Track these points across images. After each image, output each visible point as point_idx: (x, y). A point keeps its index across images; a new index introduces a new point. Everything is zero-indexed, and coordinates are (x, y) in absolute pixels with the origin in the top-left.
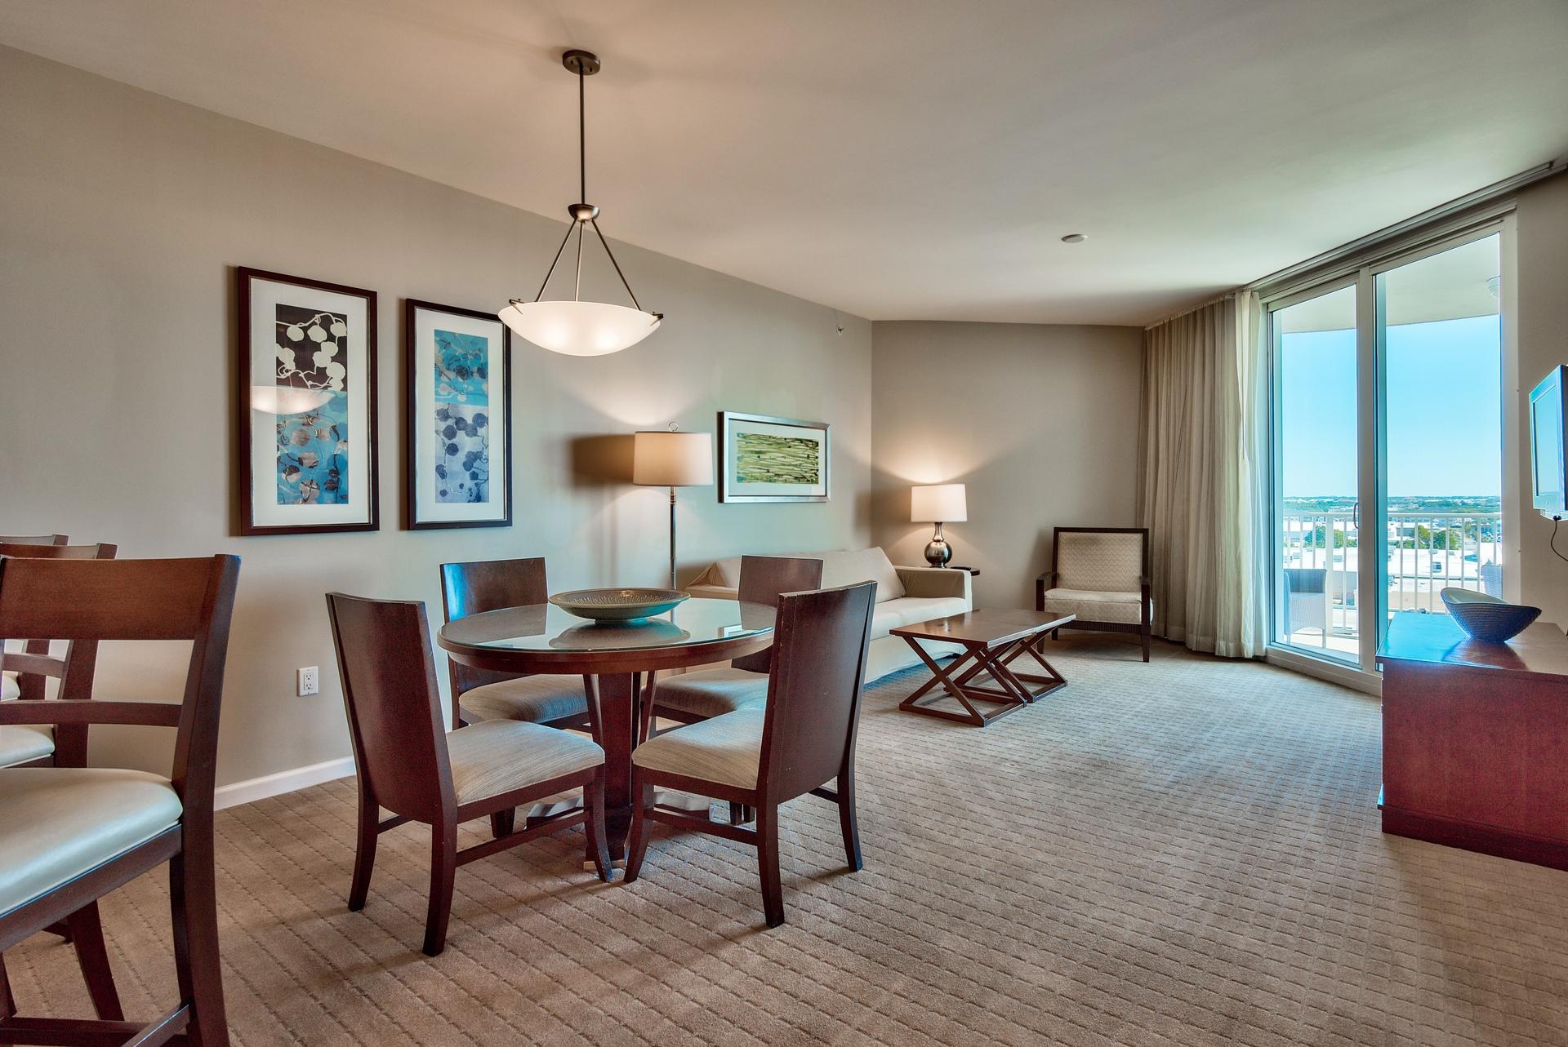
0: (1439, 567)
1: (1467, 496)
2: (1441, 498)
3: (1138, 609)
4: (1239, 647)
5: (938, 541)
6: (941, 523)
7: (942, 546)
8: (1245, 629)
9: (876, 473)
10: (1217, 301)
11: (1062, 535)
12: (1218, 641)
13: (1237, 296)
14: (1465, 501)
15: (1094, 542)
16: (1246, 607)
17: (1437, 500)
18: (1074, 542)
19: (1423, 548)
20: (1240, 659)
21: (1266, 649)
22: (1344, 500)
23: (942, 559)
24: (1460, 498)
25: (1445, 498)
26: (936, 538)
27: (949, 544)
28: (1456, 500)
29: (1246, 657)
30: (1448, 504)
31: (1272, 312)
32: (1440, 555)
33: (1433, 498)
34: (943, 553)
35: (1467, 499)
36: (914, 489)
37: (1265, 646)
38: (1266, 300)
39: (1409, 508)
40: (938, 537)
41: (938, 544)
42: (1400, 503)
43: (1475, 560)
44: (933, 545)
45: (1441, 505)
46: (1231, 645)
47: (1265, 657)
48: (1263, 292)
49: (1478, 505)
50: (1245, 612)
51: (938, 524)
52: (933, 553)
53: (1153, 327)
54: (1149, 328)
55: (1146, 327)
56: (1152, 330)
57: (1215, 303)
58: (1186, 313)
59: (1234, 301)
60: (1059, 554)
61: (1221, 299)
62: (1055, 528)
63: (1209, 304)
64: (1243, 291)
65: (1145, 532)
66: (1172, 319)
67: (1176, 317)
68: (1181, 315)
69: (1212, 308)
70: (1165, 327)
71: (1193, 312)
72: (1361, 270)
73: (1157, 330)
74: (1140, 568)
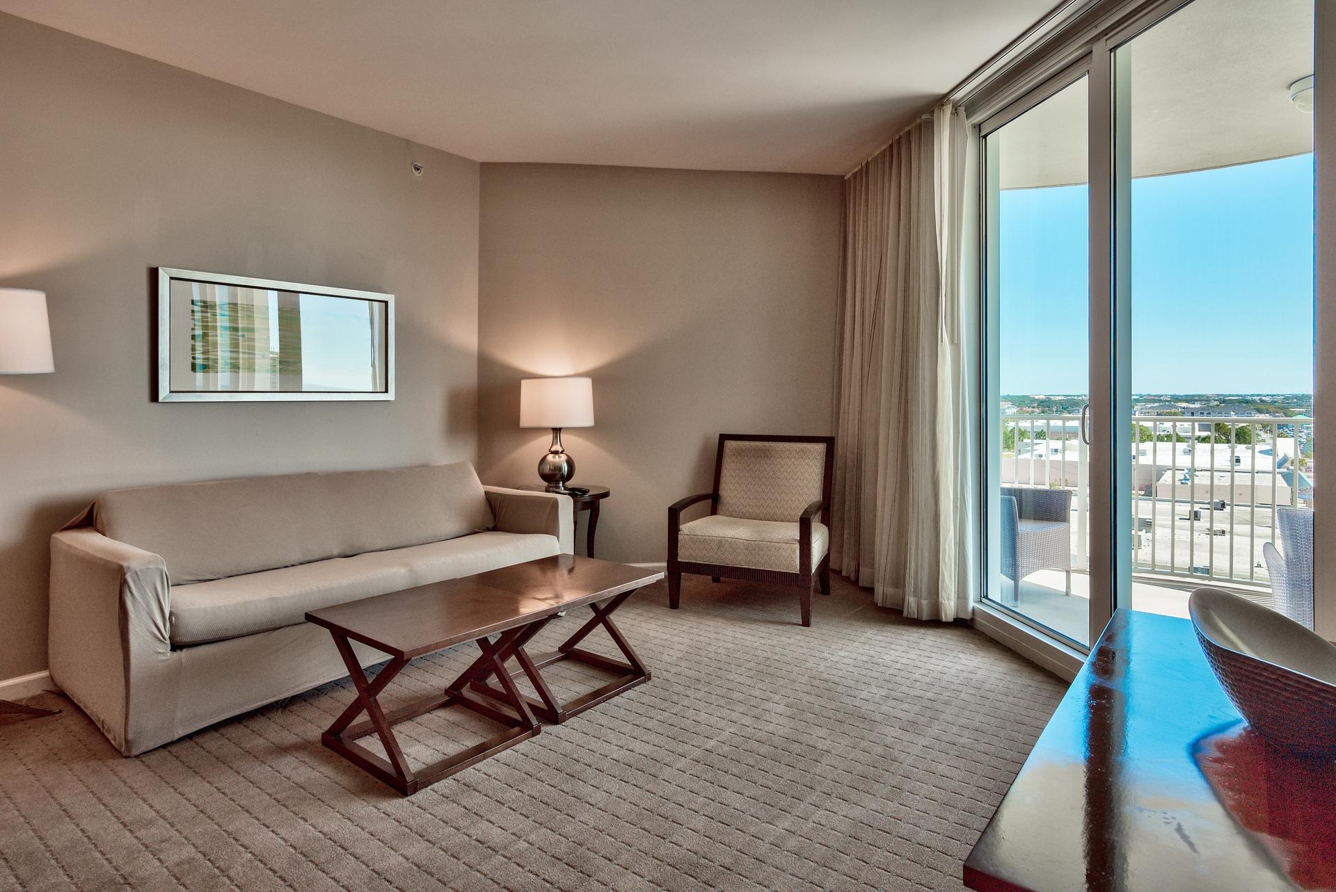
0: (1238, 461)
1: (1265, 393)
2: (1241, 396)
3: (794, 552)
4: (936, 606)
5: (556, 453)
6: (560, 429)
7: (561, 460)
8: (944, 580)
9: (485, 362)
10: (914, 125)
11: (730, 444)
12: (907, 597)
13: (936, 112)
14: (1264, 398)
15: (765, 454)
16: (945, 550)
17: (1236, 398)
18: (740, 453)
19: (1224, 443)
20: (935, 623)
21: (973, 609)
22: (1149, 398)
23: (558, 476)
24: (1258, 395)
25: (1245, 395)
26: (552, 449)
27: (570, 456)
28: (1254, 398)
29: (944, 620)
30: (1247, 402)
31: (985, 137)
32: (1241, 450)
33: (1233, 396)
34: (560, 469)
35: (1265, 396)
36: (524, 383)
37: (972, 604)
38: (977, 118)
39: (1211, 405)
40: (557, 447)
41: (557, 457)
42: (1202, 400)
43: (1271, 454)
44: (550, 457)
45: (1240, 402)
46: (924, 603)
47: (972, 620)
48: (972, 106)
49: (1275, 402)
50: (944, 556)
51: (557, 431)
52: (547, 469)
53: (851, 174)
54: (848, 176)
55: (844, 174)
56: (851, 178)
57: (911, 128)
58: (882, 149)
59: (932, 122)
60: (722, 470)
61: (918, 121)
62: (720, 435)
63: (906, 131)
64: (942, 106)
65: (829, 442)
66: (869, 160)
67: (873, 157)
68: (878, 153)
69: (908, 136)
70: (863, 172)
71: (889, 147)
72: (1095, 48)
73: (855, 178)
74: (820, 490)
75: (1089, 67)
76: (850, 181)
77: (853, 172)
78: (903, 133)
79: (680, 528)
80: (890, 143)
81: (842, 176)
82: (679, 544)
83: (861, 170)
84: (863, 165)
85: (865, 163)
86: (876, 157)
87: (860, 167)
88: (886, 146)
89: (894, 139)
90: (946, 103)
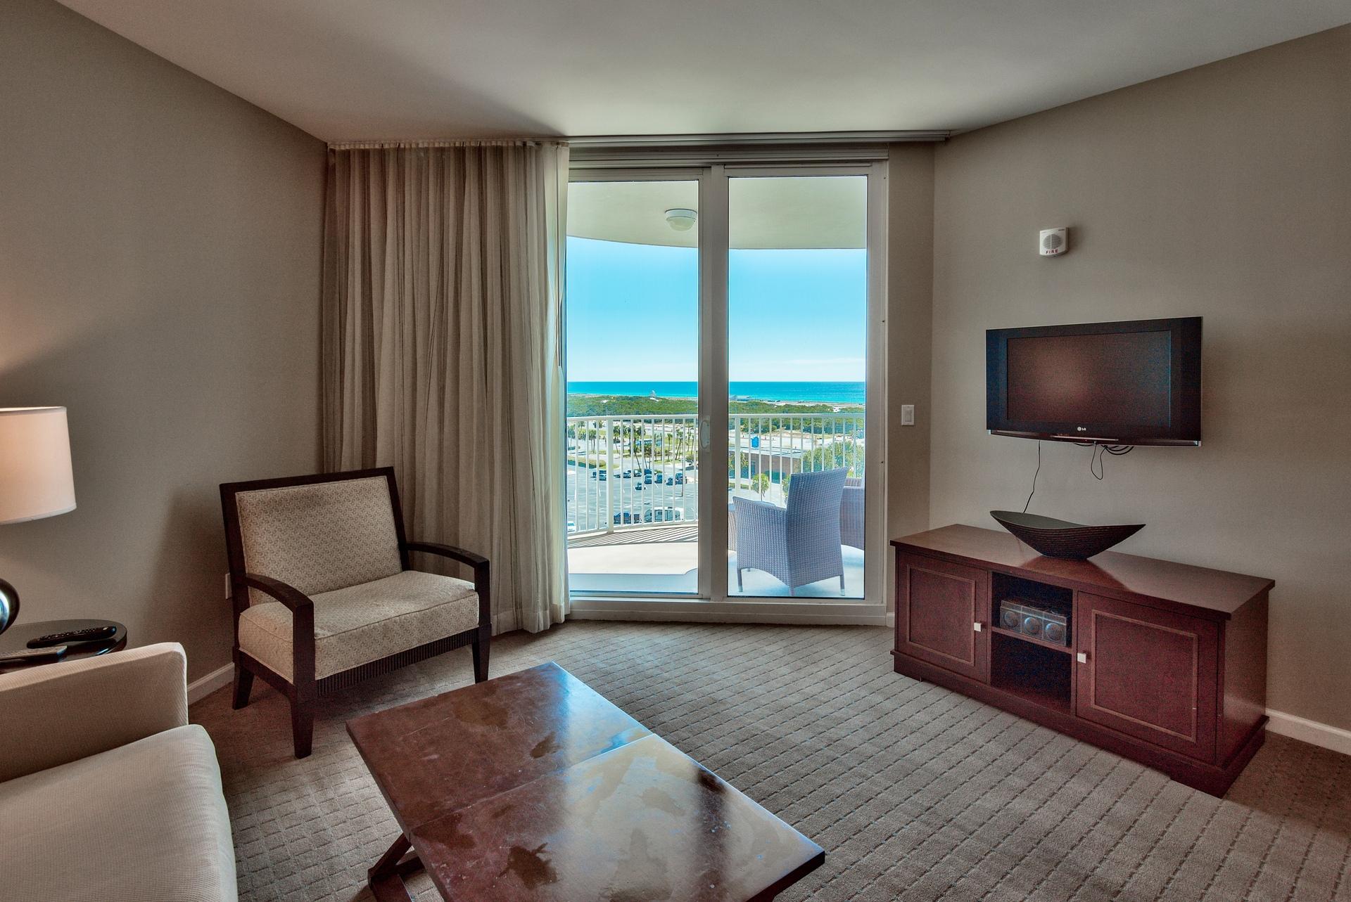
11: (246, 499)
13: (547, 146)
29: (562, 621)
50: (558, 563)
53: (352, 147)
54: (343, 148)
55: (334, 144)
56: (351, 152)
57: (504, 145)
58: (437, 145)
59: (536, 151)
60: (245, 536)
61: (519, 144)
62: (222, 486)
63: (494, 144)
64: (558, 144)
65: (388, 472)
66: (402, 146)
67: (414, 146)
68: (426, 145)
69: (499, 152)
70: (387, 158)
71: (455, 148)
72: (714, 168)
73: (365, 154)
74: (395, 532)
75: (699, 177)
76: (347, 154)
77: (357, 147)
78: (488, 144)
79: (317, 630)
80: (457, 145)
81: (326, 144)
82: (318, 655)
83: (382, 153)
84: (386, 146)
85: (392, 146)
86: (421, 148)
87: (377, 147)
88: (447, 145)
89: (467, 144)
90: (563, 144)
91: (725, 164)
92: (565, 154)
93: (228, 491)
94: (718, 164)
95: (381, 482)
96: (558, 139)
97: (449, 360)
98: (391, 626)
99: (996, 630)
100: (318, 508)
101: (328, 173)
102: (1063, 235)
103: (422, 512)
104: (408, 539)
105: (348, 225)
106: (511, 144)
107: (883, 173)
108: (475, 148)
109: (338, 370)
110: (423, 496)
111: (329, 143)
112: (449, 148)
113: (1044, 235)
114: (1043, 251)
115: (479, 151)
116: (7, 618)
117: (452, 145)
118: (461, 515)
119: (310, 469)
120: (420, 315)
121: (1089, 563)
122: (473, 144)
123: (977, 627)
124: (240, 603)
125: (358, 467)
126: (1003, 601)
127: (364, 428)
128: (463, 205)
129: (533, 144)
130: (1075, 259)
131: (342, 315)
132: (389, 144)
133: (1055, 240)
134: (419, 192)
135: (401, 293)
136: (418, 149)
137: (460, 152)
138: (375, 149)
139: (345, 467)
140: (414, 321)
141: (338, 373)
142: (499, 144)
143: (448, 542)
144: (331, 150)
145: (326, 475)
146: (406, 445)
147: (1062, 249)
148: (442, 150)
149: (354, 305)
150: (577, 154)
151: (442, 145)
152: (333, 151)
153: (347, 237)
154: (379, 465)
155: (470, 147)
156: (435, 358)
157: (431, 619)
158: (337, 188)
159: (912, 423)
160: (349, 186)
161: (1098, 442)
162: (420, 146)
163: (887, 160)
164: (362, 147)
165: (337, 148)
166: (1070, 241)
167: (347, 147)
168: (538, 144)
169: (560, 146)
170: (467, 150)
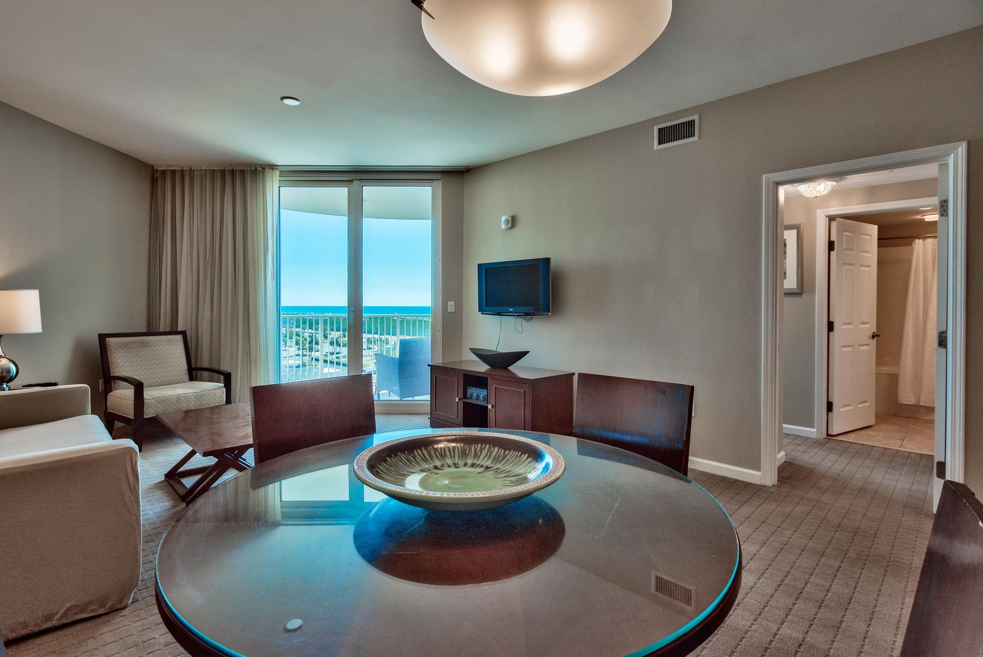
5: (1, 357)
11: (111, 341)
13: (267, 170)
38: (281, 179)
53: (167, 168)
54: (162, 169)
55: (157, 166)
56: (166, 171)
57: (246, 169)
58: (211, 168)
59: (263, 173)
60: (111, 359)
61: (253, 168)
62: (99, 335)
63: (240, 168)
64: (273, 169)
65: (183, 333)
66: (193, 168)
67: (199, 168)
68: (205, 168)
69: (243, 172)
70: (185, 173)
71: (220, 170)
72: (355, 181)
73: (173, 172)
74: (186, 362)
75: (348, 186)
76: (164, 172)
77: (169, 168)
78: (237, 169)
79: (144, 396)
80: (221, 168)
81: (153, 166)
82: (145, 406)
83: (182, 171)
84: (185, 168)
85: (188, 168)
86: (203, 170)
87: (180, 168)
88: (216, 169)
89: (227, 168)
90: (276, 169)
91: (360, 180)
92: (277, 173)
93: (102, 337)
94: (357, 179)
95: (179, 338)
96: (273, 167)
97: (216, 276)
98: (180, 398)
99: (465, 400)
100: (146, 348)
101: (154, 181)
102: (510, 219)
103: (201, 356)
104: (193, 366)
105: (164, 208)
106: (249, 169)
107: (439, 185)
108: (230, 171)
109: (158, 283)
110: (202, 347)
111: (155, 166)
112: (217, 170)
113: (504, 218)
114: (503, 226)
115: (233, 172)
116: (14, 375)
117: (219, 168)
118: (222, 355)
119: (144, 330)
120: (201, 254)
121: (508, 370)
122: (229, 168)
123: (457, 400)
124: (108, 389)
125: (168, 330)
126: (468, 387)
127: (172, 312)
128: (224, 201)
129: (260, 169)
130: (515, 231)
131: (161, 254)
132: (186, 167)
133: (507, 221)
134: (201, 193)
135: (192, 243)
136: (201, 170)
137: (223, 172)
138: (178, 170)
139: (162, 329)
140: (199, 258)
141: (158, 285)
142: (243, 168)
143: (215, 366)
144: (156, 169)
145: (151, 332)
146: (194, 321)
147: (510, 225)
148: (214, 171)
149: (167, 248)
150: (282, 173)
151: (213, 168)
152: (157, 170)
153: (164, 214)
154: (180, 329)
155: (228, 170)
156: (209, 274)
157: (200, 397)
158: (159, 190)
159: (453, 311)
160: (165, 188)
161: (518, 316)
162: (202, 168)
163: (440, 179)
164: (172, 168)
165: (159, 169)
166: (513, 222)
167: (164, 168)
168: (263, 168)
169: (274, 170)
170: (226, 171)
